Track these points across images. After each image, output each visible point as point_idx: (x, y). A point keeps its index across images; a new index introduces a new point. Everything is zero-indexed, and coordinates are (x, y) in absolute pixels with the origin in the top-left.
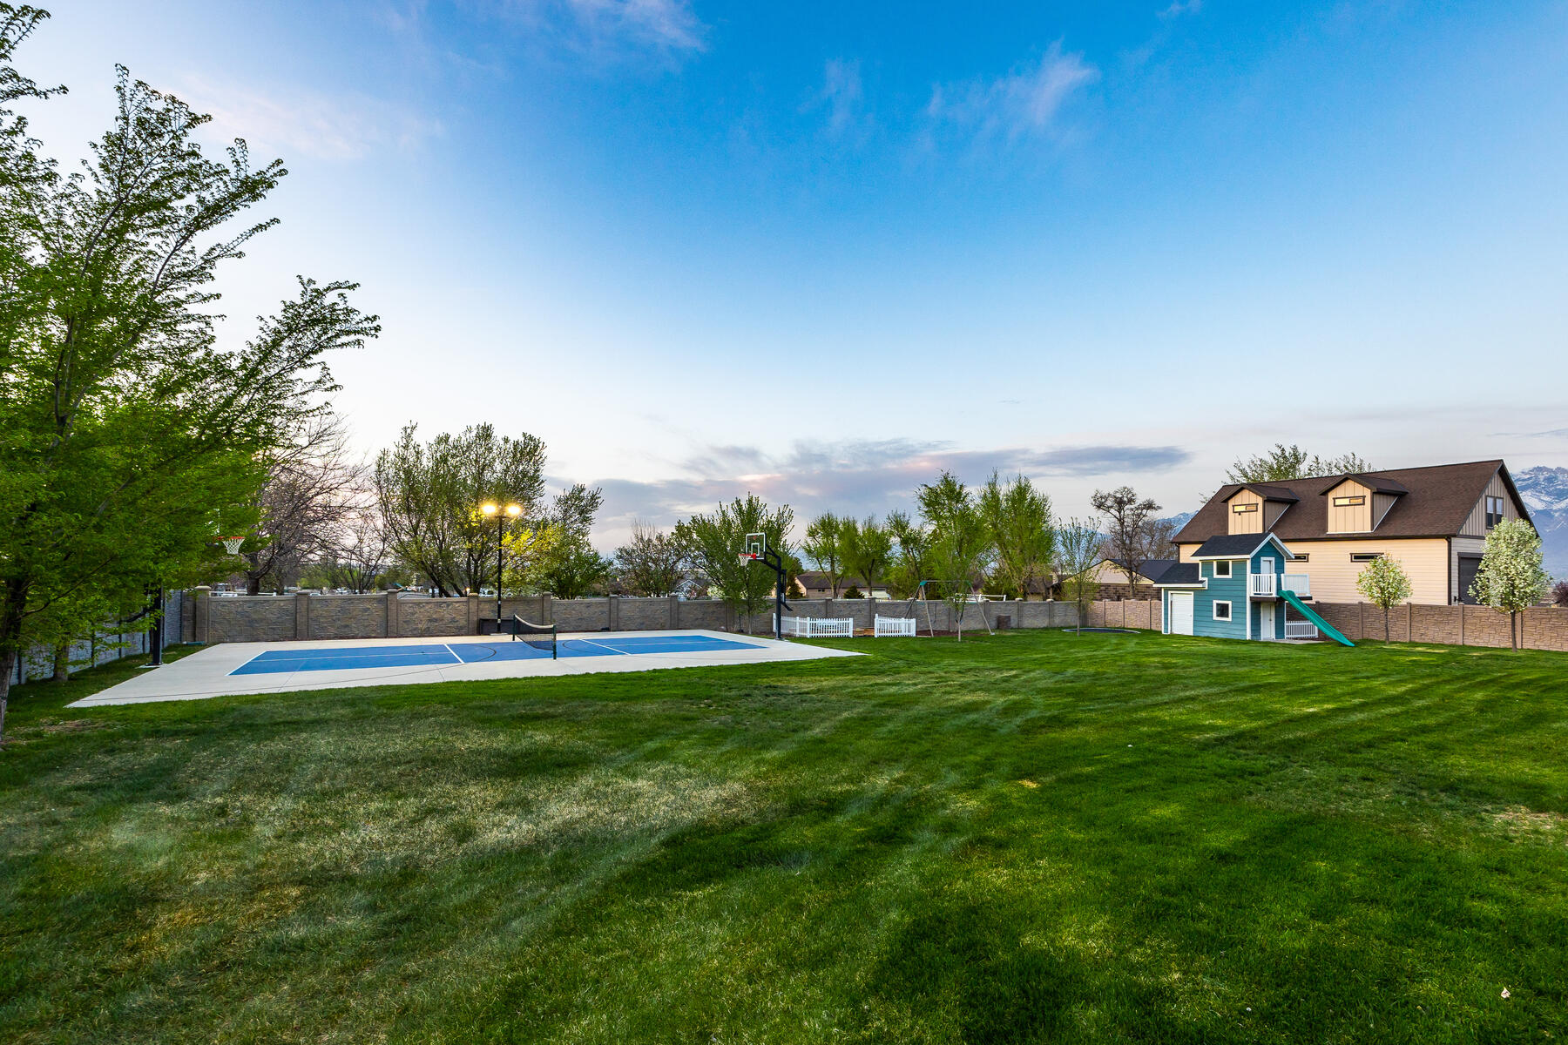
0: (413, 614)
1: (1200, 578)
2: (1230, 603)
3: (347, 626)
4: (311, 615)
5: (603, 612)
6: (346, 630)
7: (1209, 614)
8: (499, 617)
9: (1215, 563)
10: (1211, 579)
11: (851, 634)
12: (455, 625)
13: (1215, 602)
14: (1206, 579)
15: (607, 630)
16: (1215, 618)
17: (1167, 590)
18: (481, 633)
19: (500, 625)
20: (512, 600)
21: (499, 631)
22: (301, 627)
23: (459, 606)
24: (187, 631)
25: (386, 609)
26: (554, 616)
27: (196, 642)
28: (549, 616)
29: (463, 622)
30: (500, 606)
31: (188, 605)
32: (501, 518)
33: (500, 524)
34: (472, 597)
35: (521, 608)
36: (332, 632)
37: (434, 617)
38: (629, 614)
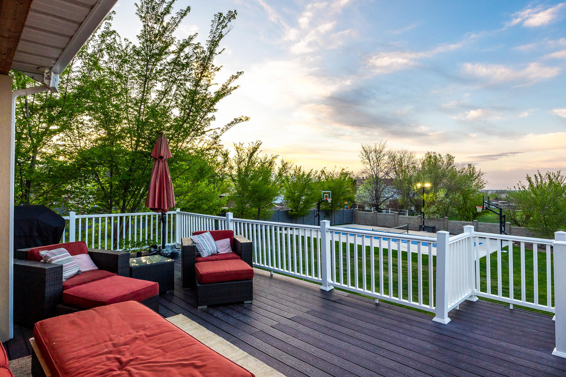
0: (402, 221)
3: (385, 223)
4: (377, 219)
8: (424, 225)
12: (413, 226)
18: (419, 230)
19: (424, 228)
20: (434, 219)
21: (424, 230)
22: (375, 222)
23: (416, 220)
24: (354, 220)
25: (395, 219)
26: (449, 227)
27: (355, 223)
28: (446, 227)
29: (416, 226)
30: (424, 221)
31: (354, 213)
32: (424, 188)
33: (423, 190)
34: (419, 216)
35: (436, 222)
36: (382, 224)
37: (408, 223)
38: (483, 230)
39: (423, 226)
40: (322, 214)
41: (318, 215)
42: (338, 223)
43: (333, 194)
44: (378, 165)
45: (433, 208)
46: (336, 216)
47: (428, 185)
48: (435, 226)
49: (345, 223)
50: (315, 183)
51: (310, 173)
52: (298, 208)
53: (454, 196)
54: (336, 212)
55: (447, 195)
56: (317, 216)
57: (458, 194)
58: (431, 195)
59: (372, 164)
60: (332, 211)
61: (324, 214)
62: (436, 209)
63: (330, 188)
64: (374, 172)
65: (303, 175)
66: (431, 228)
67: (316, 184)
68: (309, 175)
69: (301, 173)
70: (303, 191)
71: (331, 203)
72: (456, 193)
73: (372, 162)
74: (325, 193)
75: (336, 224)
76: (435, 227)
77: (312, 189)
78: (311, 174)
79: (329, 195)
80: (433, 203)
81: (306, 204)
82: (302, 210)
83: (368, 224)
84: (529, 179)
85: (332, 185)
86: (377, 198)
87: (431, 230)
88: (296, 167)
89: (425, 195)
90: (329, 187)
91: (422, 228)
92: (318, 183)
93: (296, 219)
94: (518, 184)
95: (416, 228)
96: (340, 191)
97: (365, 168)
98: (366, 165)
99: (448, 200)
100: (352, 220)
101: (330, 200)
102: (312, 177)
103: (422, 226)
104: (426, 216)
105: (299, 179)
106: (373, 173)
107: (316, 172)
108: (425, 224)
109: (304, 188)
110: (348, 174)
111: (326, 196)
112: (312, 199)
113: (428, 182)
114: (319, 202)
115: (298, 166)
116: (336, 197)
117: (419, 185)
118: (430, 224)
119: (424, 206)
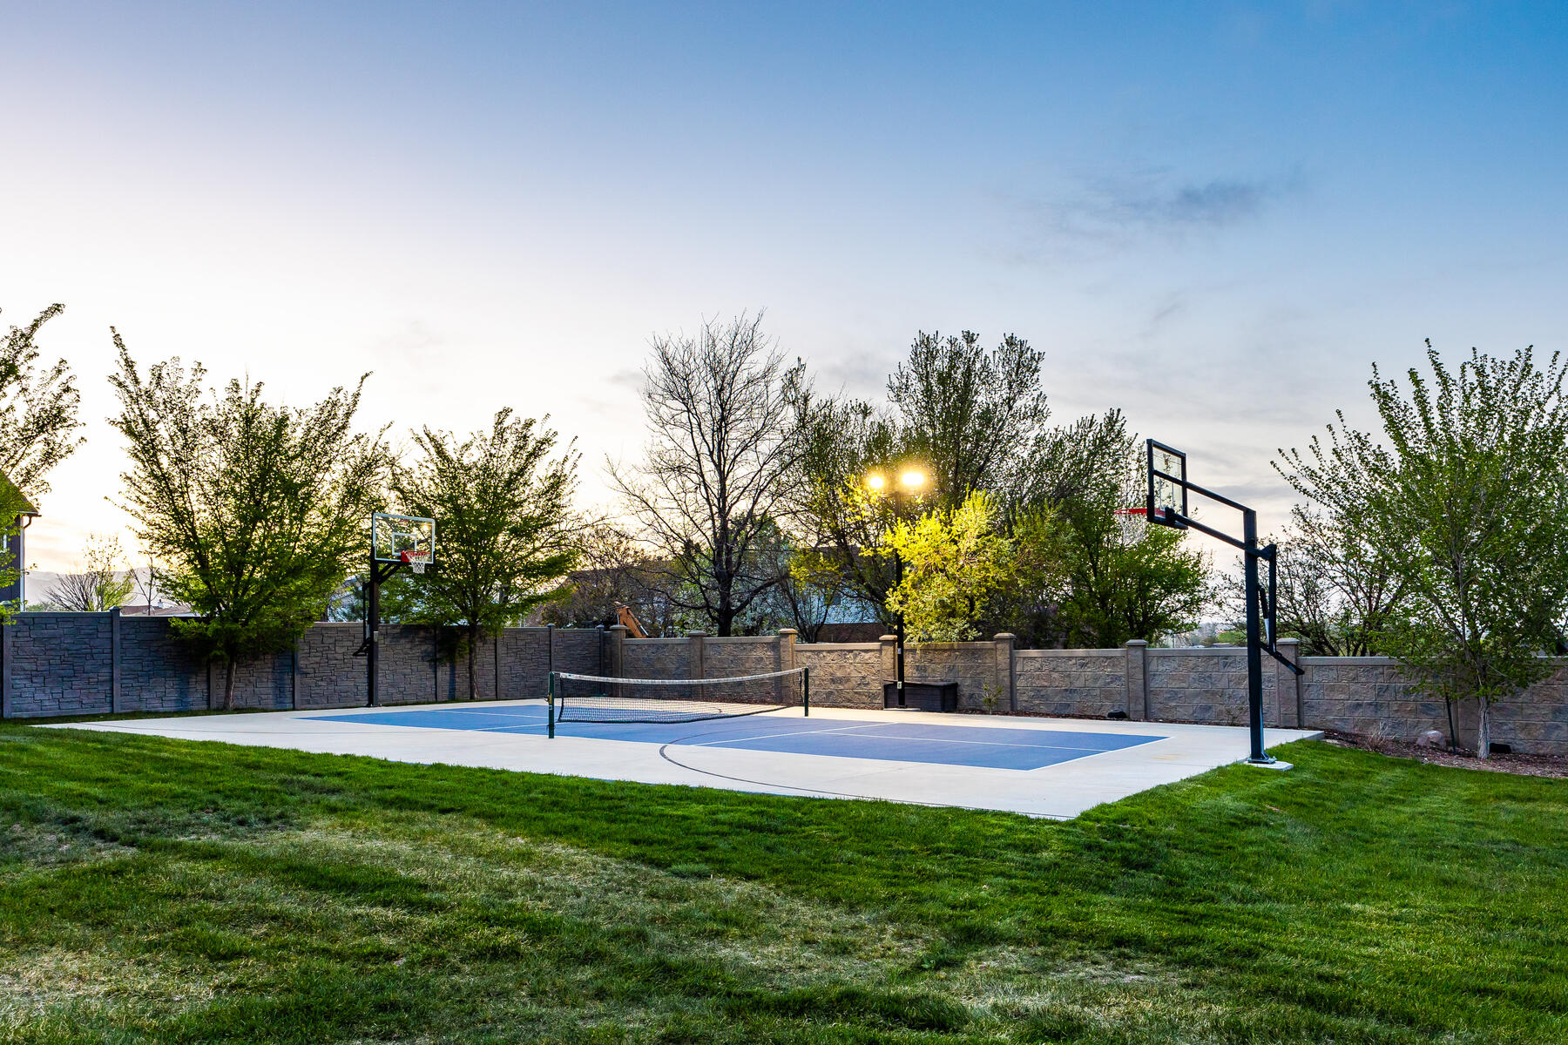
5: (1116, 678)
8: (901, 677)
15: (1120, 716)
18: (885, 707)
19: (902, 692)
20: (951, 648)
21: (902, 704)
26: (1018, 682)
28: (1007, 680)
29: (876, 686)
30: (901, 661)
32: (896, 495)
33: (897, 510)
34: (886, 642)
35: (960, 662)
37: (839, 674)
38: (1174, 685)
39: (899, 686)
47: (916, 482)
48: (959, 681)
58: (928, 526)
62: (952, 592)
66: (937, 692)
76: (955, 686)
80: (938, 565)
84: (1384, 398)
87: (938, 704)
89: (902, 528)
91: (895, 694)
94: (1330, 427)
95: (875, 695)
103: (892, 684)
104: (914, 638)
108: (910, 675)
113: (915, 462)
117: (877, 484)
118: (934, 673)
119: (898, 586)
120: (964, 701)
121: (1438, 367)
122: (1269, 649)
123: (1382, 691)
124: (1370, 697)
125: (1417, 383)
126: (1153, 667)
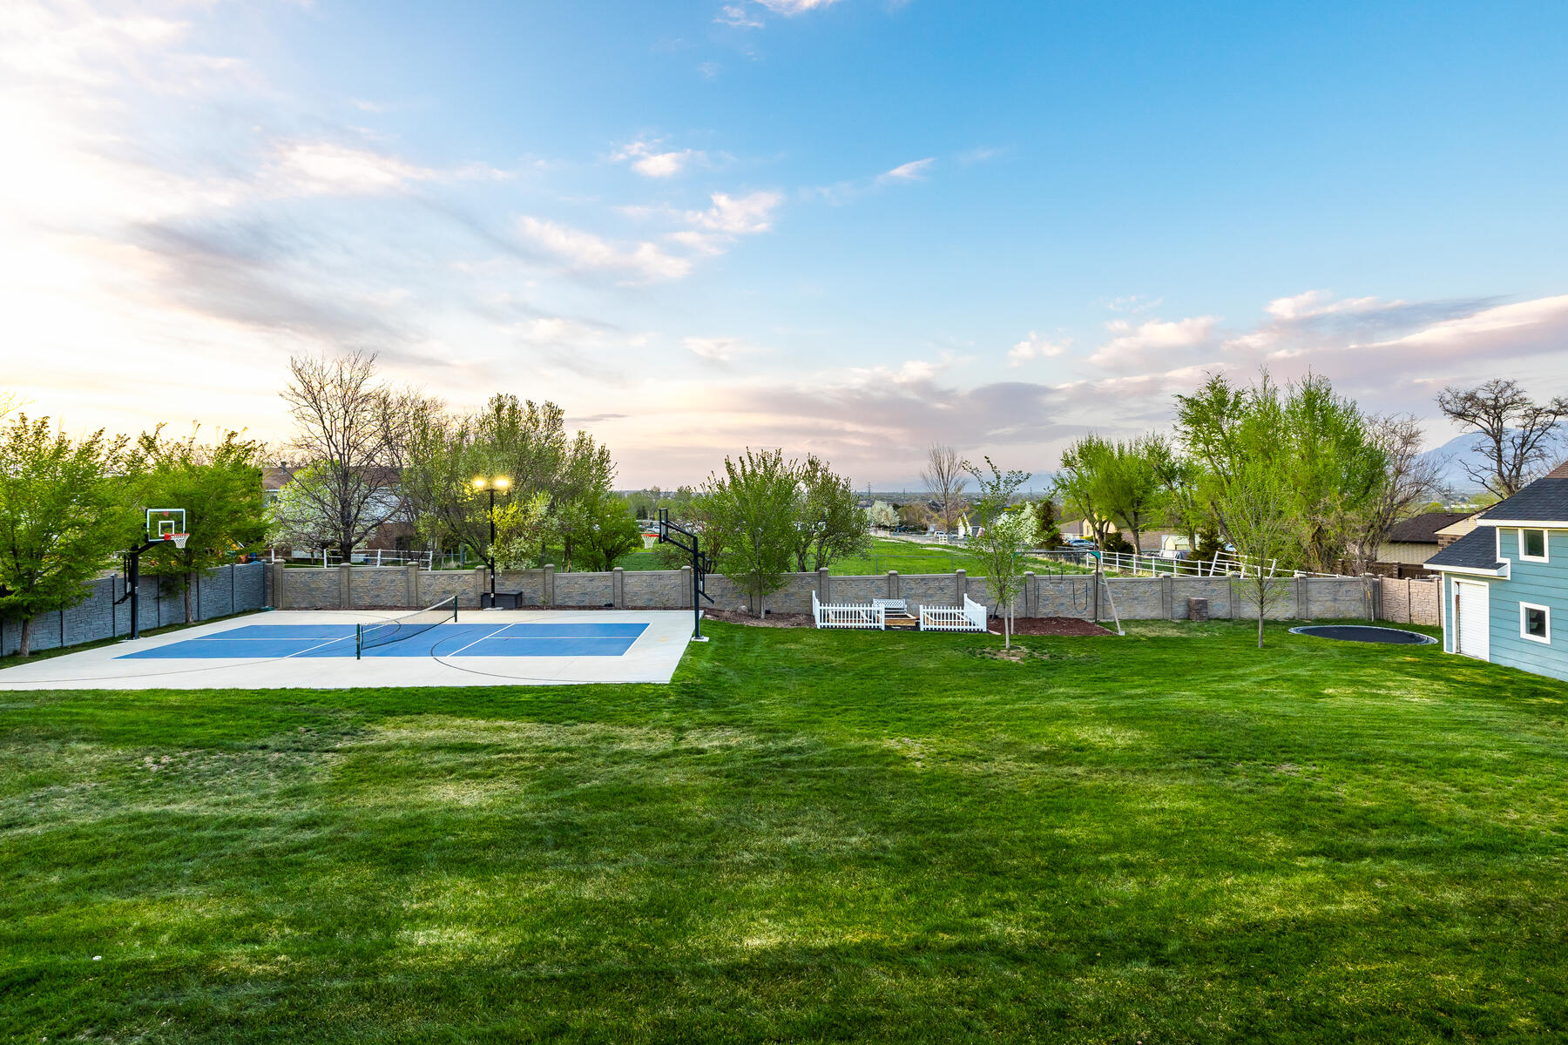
0: (430, 586)
1: (1499, 560)
2: (1546, 609)
3: (378, 596)
4: (352, 585)
5: (607, 587)
6: (378, 599)
7: (1513, 626)
8: (493, 591)
9: (1521, 533)
10: (1516, 563)
11: (882, 625)
12: (465, 596)
13: (1524, 605)
14: (1507, 561)
15: (609, 606)
16: (1524, 635)
17: (1449, 574)
18: (482, 607)
19: (493, 599)
20: (519, 573)
21: (493, 606)
22: (344, 596)
23: (469, 579)
24: (269, 597)
25: (408, 581)
26: (557, 591)
27: (275, 607)
28: (551, 589)
29: (472, 595)
30: (493, 580)
31: (269, 575)
32: (492, 491)
33: (491, 498)
34: (480, 569)
35: (524, 581)
36: (367, 601)
37: (448, 588)
38: (635, 589)
39: (492, 595)
40: (145, 592)
41: (133, 595)
42: (212, 615)
43: (191, 516)
44: (347, 423)
45: (518, 545)
46: (205, 591)
47: (503, 483)
48: (523, 591)
49: (237, 609)
50: (116, 480)
51: (92, 443)
52: (32, 578)
53: (567, 510)
54: (204, 578)
55: (552, 509)
56: (123, 600)
57: (578, 505)
58: (512, 510)
59: (327, 424)
60: (187, 576)
61: (154, 590)
62: (527, 546)
63: (178, 498)
64: (336, 446)
65: (61, 449)
66: (512, 598)
67: (124, 483)
68: (87, 451)
69: (49, 444)
70: (61, 514)
71: (187, 550)
72: (573, 503)
73: (327, 416)
74: (162, 517)
75: (203, 618)
76: (521, 593)
77: (103, 504)
78: (95, 447)
79: (179, 522)
80: (515, 531)
81: (72, 559)
82: (55, 584)
83: (320, 604)
85: (188, 485)
86: (347, 521)
87: (512, 604)
88: (24, 419)
89: (497, 510)
90: (175, 495)
91: (489, 600)
92: (130, 480)
93: (26, 622)
95: (471, 600)
96: (220, 509)
97: (307, 434)
98: (309, 424)
99: (555, 521)
100: (265, 598)
101: (181, 541)
102: (102, 458)
103: (488, 594)
104: (499, 568)
105: (37, 467)
106: (333, 449)
107: (122, 441)
108: (498, 589)
109: (67, 502)
110: (249, 450)
111: (166, 527)
112: (105, 540)
113: (503, 472)
114: (135, 548)
115: (33, 418)
116: (203, 528)
117: (479, 483)
118: (508, 586)
119: (492, 542)
120: (526, 602)
121: (750, 458)
122: (703, 593)
123: (724, 589)
124: (719, 592)
125: (742, 462)
126: (626, 580)
